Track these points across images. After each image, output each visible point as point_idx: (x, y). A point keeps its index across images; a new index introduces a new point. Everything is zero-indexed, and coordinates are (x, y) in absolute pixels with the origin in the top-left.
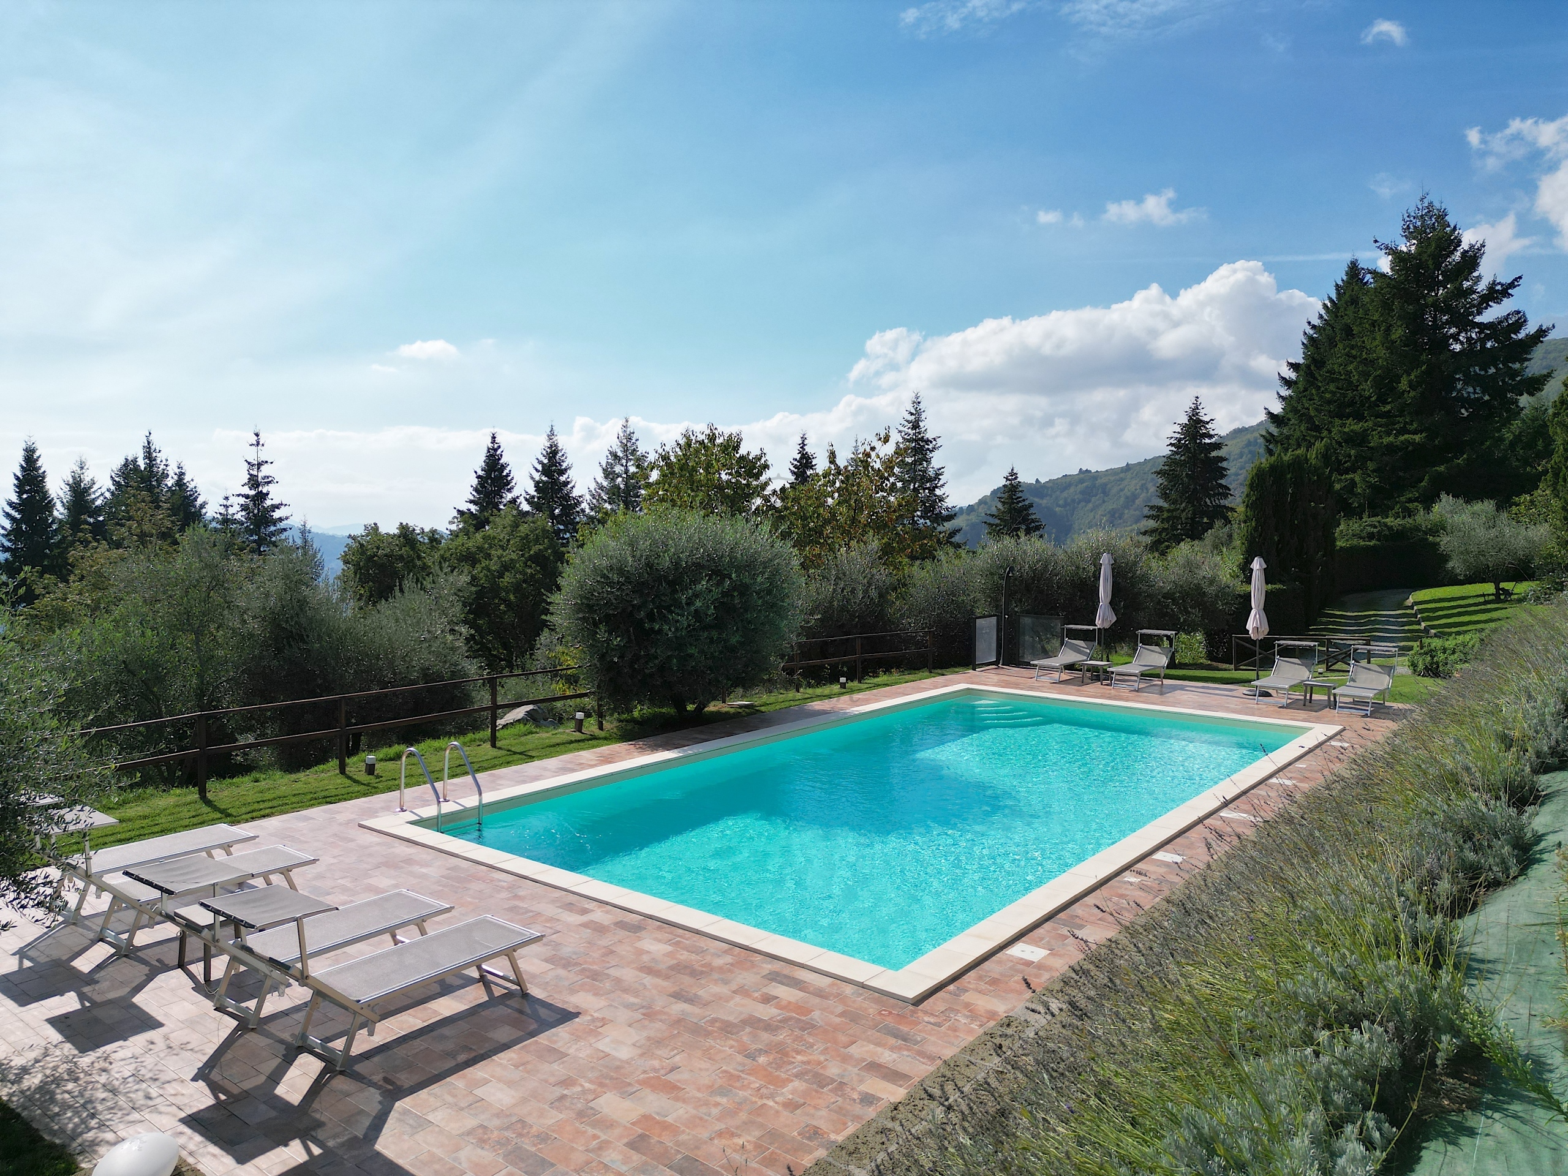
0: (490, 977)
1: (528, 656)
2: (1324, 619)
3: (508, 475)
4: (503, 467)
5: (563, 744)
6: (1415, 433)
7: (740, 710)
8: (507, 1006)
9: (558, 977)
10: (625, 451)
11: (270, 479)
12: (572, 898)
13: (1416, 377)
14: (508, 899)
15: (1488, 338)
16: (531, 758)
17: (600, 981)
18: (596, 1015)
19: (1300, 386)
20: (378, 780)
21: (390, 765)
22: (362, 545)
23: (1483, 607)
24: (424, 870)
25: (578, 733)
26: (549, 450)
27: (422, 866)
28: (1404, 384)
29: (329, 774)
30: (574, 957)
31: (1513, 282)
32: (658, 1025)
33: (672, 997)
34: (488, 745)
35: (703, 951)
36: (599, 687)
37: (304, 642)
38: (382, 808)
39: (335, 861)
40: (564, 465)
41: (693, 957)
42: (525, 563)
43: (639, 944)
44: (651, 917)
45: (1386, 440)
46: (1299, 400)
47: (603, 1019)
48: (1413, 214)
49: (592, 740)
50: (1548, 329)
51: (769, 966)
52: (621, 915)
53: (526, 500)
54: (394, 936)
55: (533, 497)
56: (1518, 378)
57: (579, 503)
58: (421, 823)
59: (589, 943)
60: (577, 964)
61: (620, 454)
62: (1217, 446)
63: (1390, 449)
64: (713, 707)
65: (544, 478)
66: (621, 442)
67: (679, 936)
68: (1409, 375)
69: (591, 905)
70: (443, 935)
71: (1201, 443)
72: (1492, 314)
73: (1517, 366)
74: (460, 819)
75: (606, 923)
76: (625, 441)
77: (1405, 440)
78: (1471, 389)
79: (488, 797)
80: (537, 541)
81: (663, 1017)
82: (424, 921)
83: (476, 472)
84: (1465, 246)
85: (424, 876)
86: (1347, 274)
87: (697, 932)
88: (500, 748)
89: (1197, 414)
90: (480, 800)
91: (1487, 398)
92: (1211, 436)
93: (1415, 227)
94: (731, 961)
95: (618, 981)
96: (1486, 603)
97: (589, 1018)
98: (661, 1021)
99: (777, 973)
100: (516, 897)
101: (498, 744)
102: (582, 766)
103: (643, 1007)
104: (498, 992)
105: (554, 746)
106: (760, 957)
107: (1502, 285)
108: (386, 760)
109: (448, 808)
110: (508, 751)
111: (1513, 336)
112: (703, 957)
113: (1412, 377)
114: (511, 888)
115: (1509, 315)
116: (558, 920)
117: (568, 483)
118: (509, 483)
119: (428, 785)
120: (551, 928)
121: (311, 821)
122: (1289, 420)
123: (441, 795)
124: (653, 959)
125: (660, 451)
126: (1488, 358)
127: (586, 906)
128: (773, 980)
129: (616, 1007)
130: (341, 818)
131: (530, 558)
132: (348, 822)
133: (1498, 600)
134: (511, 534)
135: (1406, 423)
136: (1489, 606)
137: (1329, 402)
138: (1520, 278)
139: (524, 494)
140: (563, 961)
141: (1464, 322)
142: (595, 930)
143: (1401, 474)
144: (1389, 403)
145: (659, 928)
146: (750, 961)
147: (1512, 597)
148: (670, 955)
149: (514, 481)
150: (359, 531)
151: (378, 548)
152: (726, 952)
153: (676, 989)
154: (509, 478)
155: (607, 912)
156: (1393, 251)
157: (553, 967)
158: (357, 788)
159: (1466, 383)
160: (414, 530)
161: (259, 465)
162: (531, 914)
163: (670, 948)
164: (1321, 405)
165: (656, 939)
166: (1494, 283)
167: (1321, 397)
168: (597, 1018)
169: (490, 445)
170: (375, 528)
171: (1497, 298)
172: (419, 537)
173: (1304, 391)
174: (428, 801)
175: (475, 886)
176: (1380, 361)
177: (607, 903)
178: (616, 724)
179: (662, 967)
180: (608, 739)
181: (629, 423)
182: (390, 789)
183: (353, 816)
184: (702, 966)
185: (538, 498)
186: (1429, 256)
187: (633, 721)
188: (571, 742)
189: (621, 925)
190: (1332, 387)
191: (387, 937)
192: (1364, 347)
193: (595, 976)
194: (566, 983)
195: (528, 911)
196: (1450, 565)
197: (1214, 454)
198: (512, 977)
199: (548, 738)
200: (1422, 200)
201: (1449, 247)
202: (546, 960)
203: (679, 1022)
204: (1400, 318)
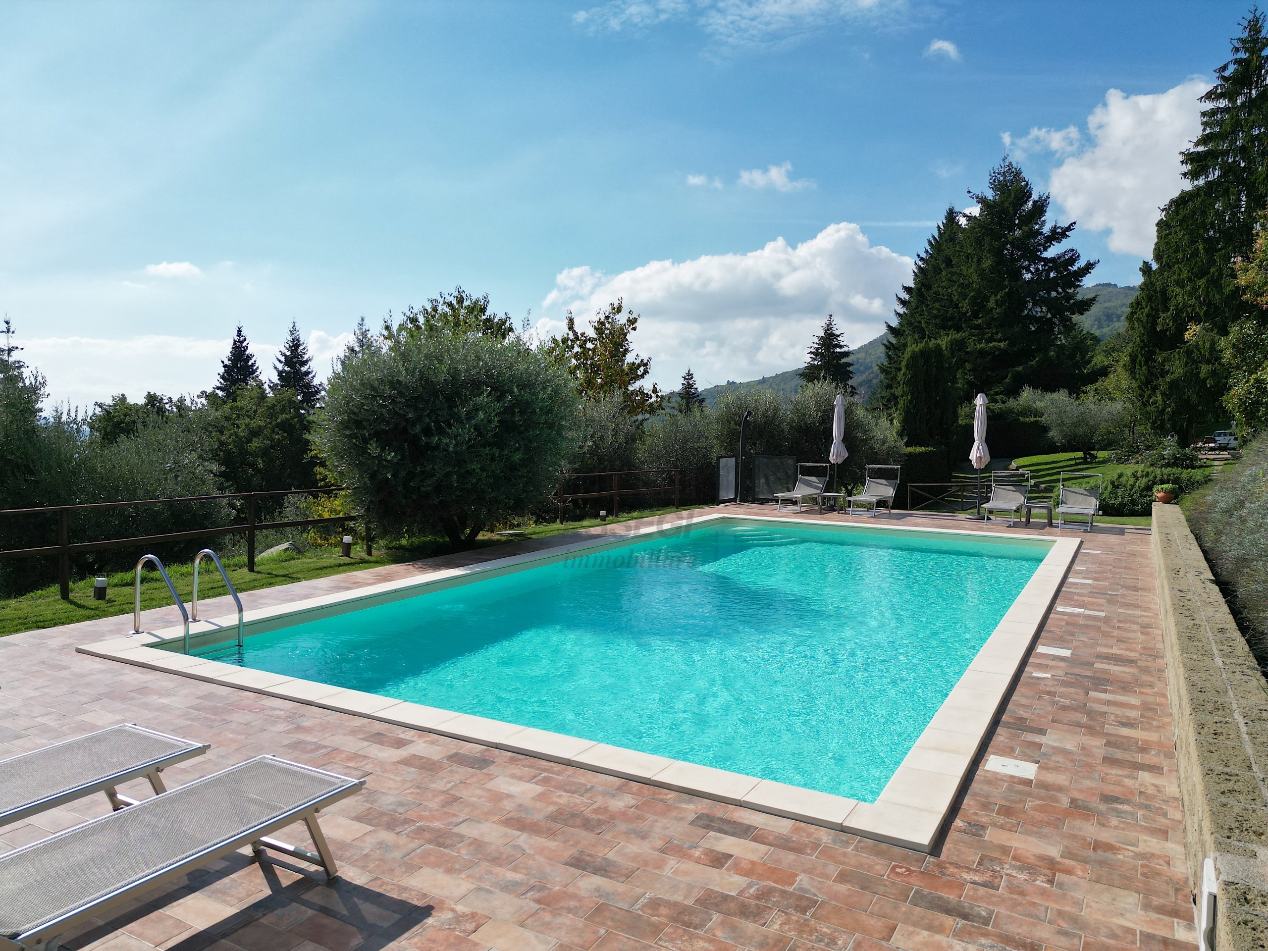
0: (271, 853)
1: (277, 514)
2: (953, 480)
3: (253, 365)
4: (249, 357)
5: (331, 567)
6: (1000, 341)
7: (510, 538)
8: (305, 903)
9: (381, 845)
10: (361, 346)
11: (21, 364)
12: (378, 726)
13: (1001, 297)
14: (289, 732)
15: (1051, 269)
16: (298, 580)
17: (451, 846)
18: (460, 908)
19: (913, 304)
20: (109, 605)
21: (127, 590)
22: (108, 413)
23: (1076, 467)
24: (164, 701)
25: (346, 558)
26: (291, 344)
27: (161, 695)
28: (992, 303)
29: (49, 600)
30: (400, 810)
31: (1069, 226)
32: (567, 919)
33: (572, 865)
34: (246, 570)
35: (587, 791)
36: (367, 510)
37: (32, 473)
38: (111, 631)
39: (37, 693)
40: (306, 357)
41: (577, 799)
42: (273, 431)
43: (490, 785)
44: (497, 746)
45: (979, 346)
46: (912, 316)
47: (473, 915)
48: (997, 171)
49: (362, 563)
50: (1095, 263)
51: (692, 808)
52: (454, 746)
53: (270, 387)
54: (112, 796)
55: (277, 385)
56: (1072, 301)
57: (318, 392)
58: (162, 645)
59: (418, 787)
60: (407, 821)
61: (357, 349)
62: (847, 354)
63: (982, 352)
64: (482, 536)
65: (287, 369)
66: (358, 338)
67: (545, 770)
68: (996, 295)
69: (409, 734)
70: (192, 791)
71: (833, 351)
72: (1052, 252)
73: (1071, 291)
74: (215, 641)
75: (436, 757)
76: (361, 337)
77: (994, 346)
78: (1039, 309)
79: (250, 616)
80: (283, 411)
81: (572, 904)
82: (159, 770)
83: (223, 362)
84: (1035, 197)
85: (163, 708)
86: (946, 218)
87: (569, 763)
88: (258, 572)
89: (831, 329)
90: (241, 619)
91: (1049, 316)
92: (841, 347)
93: (999, 181)
94: (633, 802)
95: (478, 845)
96: (1076, 464)
97: (450, 915)
98: (569, 910)
99: (708, 816)
100: (299, 728)
101: (256, 569)
102: (358, 585)
103: (532, 888)
104: (286, 878)
105: (321, 569)
106: (672, 795)
107: (1062, 229)
108: (121, 586)
109: (195, 628)
110: (269, 574)
111: (1070, 268)
112: (591, 798)
113: (999, 297)
114: (290, 718)
115: (1065, 252)
116: (366, 757)
117: (309, 373)
118: (254, 372)
119: (176, 607)
120: (356, 769)
121: (12, 648)
122: (904, 331)
123: (190, 616)
124: (520, 806)
125: (408, 313)
126: (1053, 284)
127: (402, 736)
128: (708, 827)
129: (490, 892)
130: (54, 643)
131: (277, 425)
132: (62, 648)
133: (1085, 462)
134: (258, 405)
135: (993, 334)
136: (1080, 467)
137: (936, 317)
138: (1075, 223)
139: (268, 381)
140: (385, 819)
141: (1035, 258)
142: (421, 767)
143: (989, 373)
144: (980, 318)
145: (512, 759)
146: (662, 800)
147: (1097, 460)
148: (540, 797)
149: (259, 371)
150: (109, 401)
151: (125, 415)
152: (619, 789)
153: (573, 851)
154: (255, 368)
155: (433, 743)
156: (982, 200)
157: (371, 828)
158: (81, 612)
159: (1034, 304)
160: (162, 399)
161: (10, 350)
162: (324, 751)
163: (539, 789)
164: (929, 319)
165: (513, 776)
166: (1055, 228)
167: (930, 313)
168: (464, 915)
169: (237, 338)
170: (123, 398)
171: (1058, 238)
172: (167, 406)
173: (916, 309)
174: (172, 622)
175: (239, 718)
176: (974, 285)
177: (431, 731)
178: (383, 551)
179: (538, 817)
180: (379, 562)
181: (365, 322)
182: (123, 612)
183: (69, 641)
184: (596, 811)
185: (282, 386)
186: (1010, 204)
187: (401, 547)
188: (340, 565)
189: (457, 759)
190: (937, 305)
191: (101, 796)
192: (961, 274)
193: (441, 839)
194: (398, 854)
195: (319, 747)
196: (1051, 434)
197: (844, 360)
198: (312, 852)
199: (313, 562)
200: (1004, 160)
201: (1023, 198)
202: (359, 819)
203: (599, 912)
204: (989, 251)
